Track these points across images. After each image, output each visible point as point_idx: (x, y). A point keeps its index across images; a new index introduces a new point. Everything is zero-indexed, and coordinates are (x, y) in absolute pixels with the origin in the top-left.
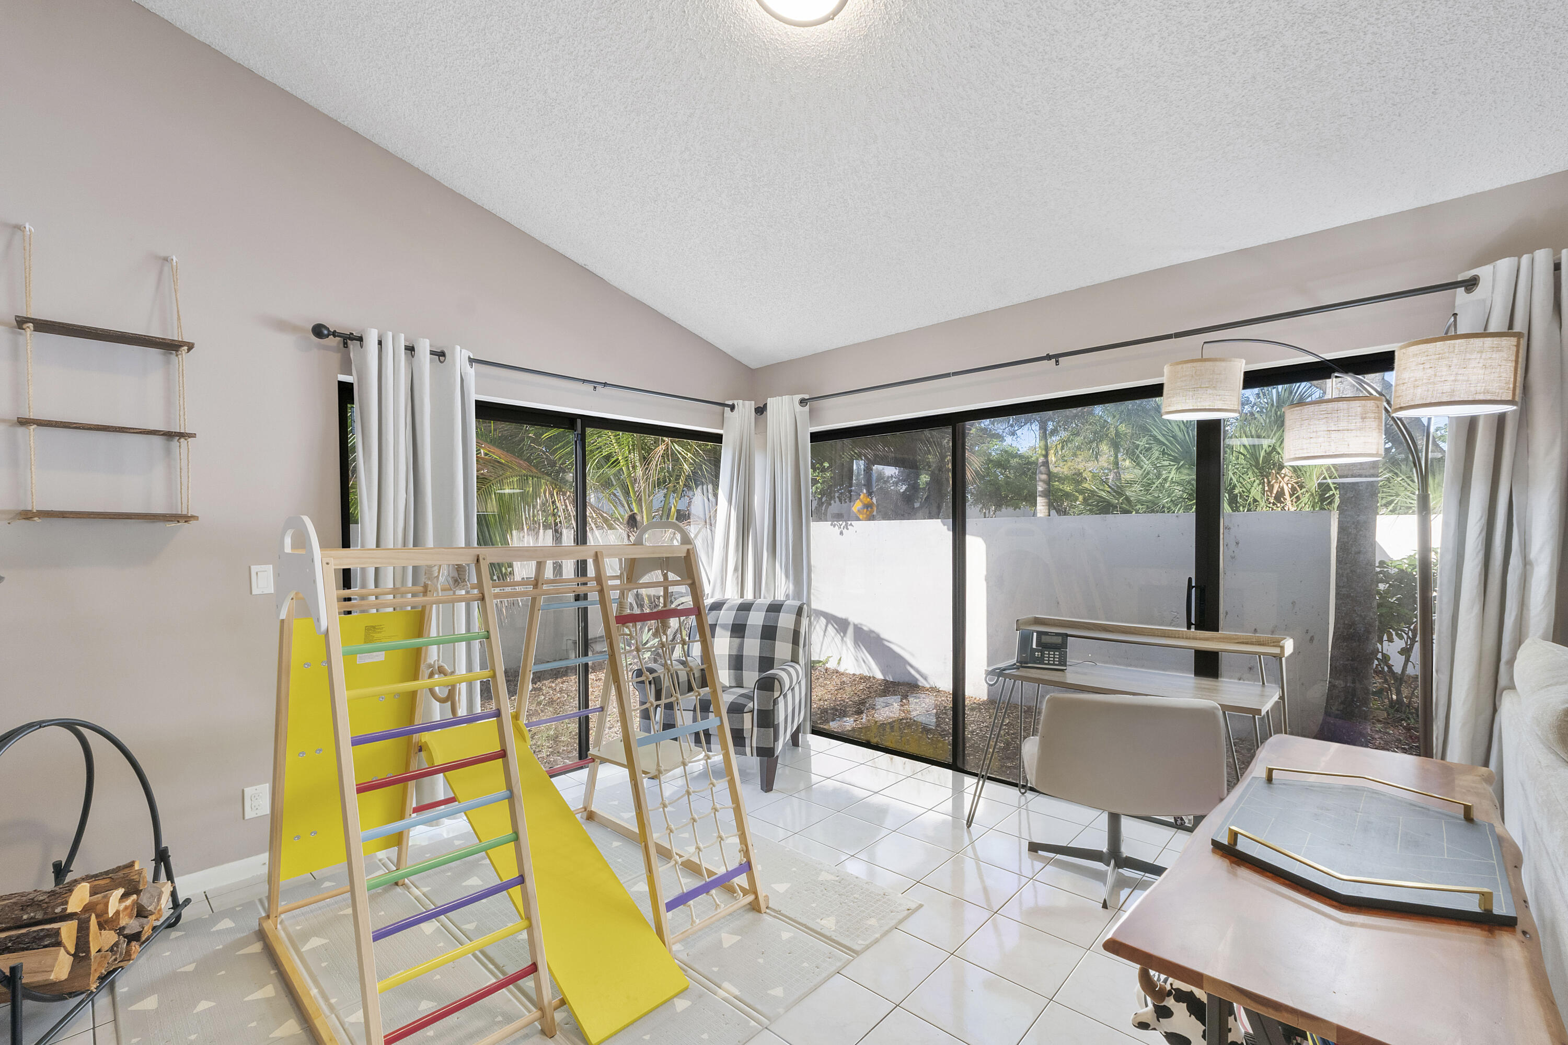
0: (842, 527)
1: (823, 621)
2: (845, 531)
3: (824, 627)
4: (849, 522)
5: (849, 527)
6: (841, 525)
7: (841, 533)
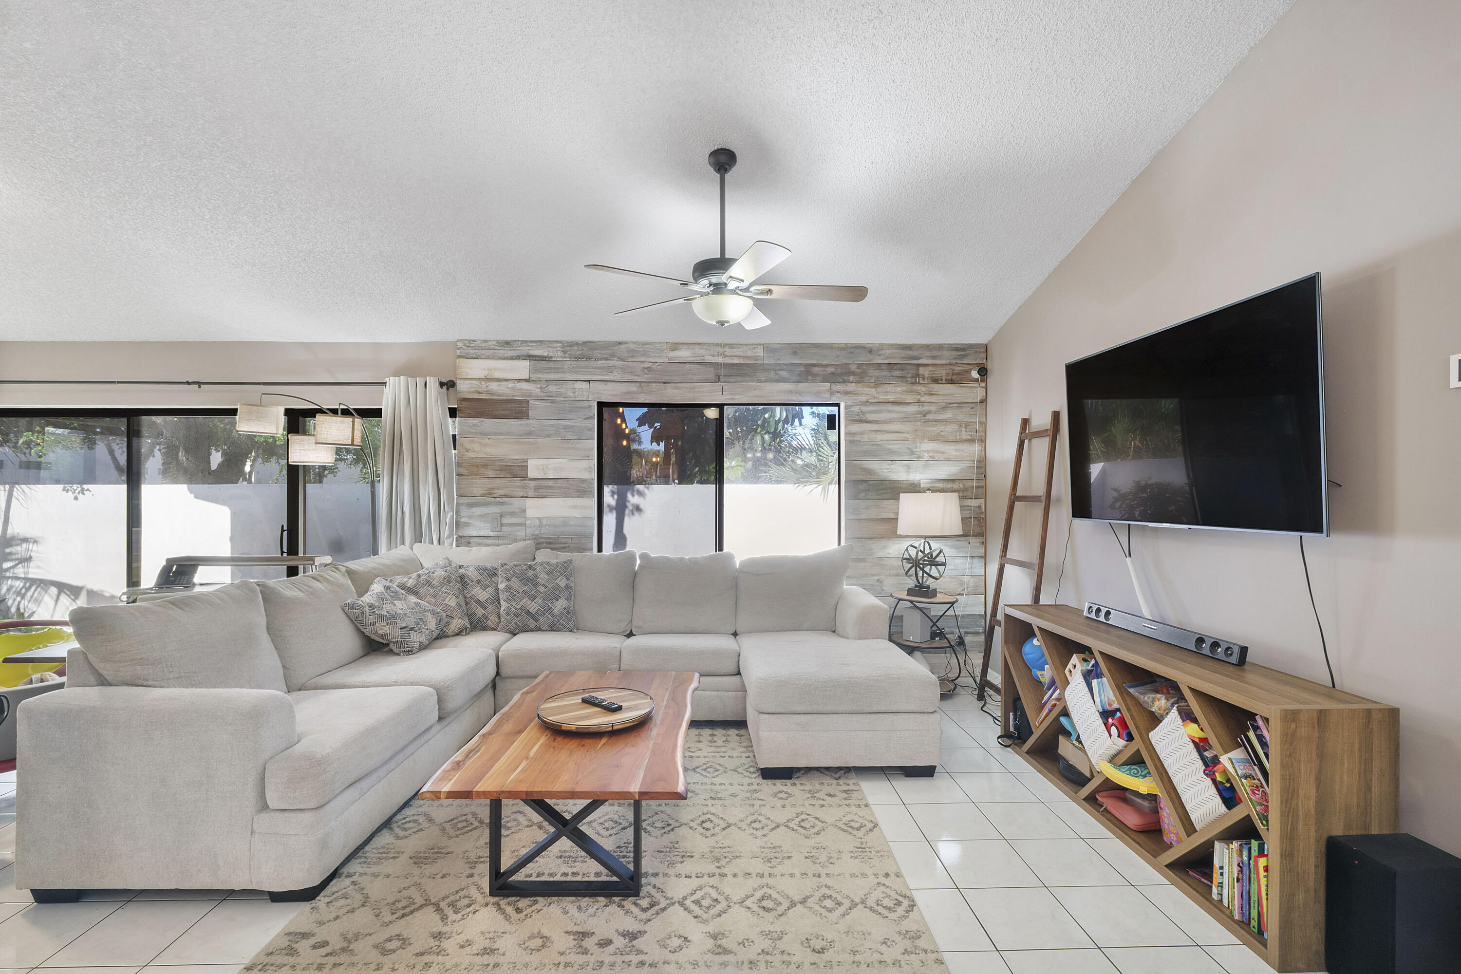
0: (77, 492)
1: (54, 590)
2: (80, 496)
3: (55, 597)
4: (85, 486)
5: (85, 492)
6: (75, 490)
7: (76, 498)
